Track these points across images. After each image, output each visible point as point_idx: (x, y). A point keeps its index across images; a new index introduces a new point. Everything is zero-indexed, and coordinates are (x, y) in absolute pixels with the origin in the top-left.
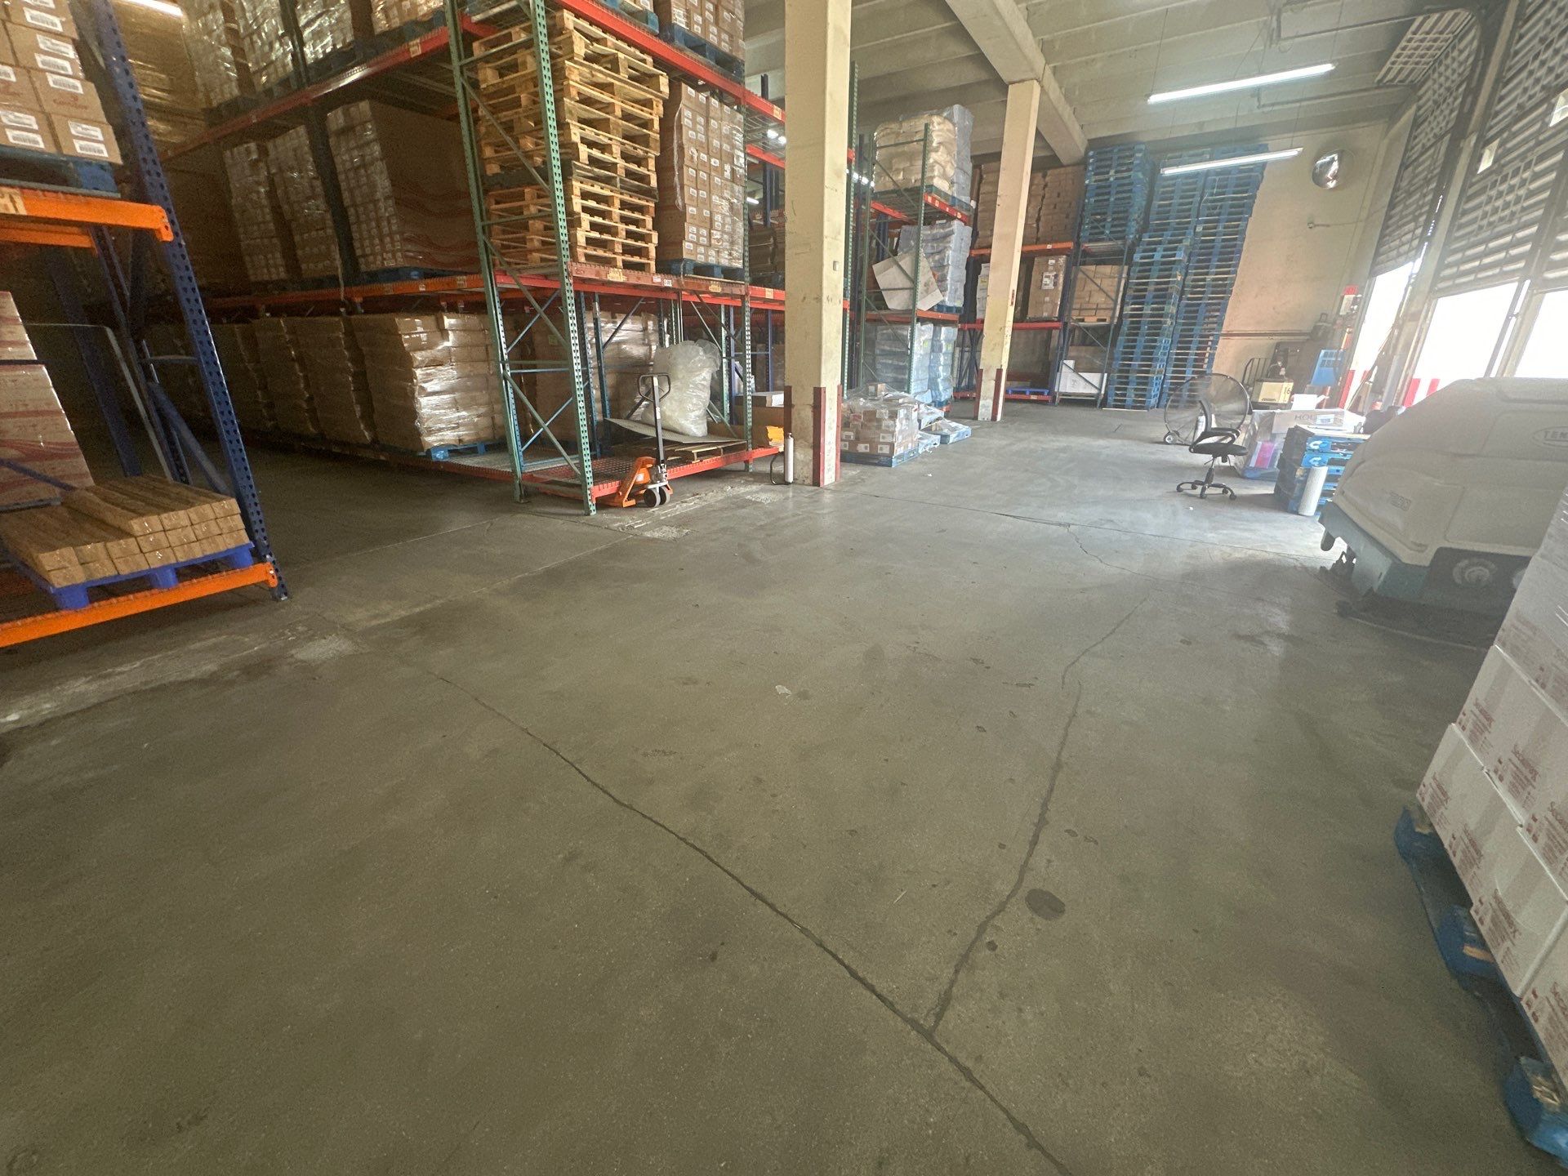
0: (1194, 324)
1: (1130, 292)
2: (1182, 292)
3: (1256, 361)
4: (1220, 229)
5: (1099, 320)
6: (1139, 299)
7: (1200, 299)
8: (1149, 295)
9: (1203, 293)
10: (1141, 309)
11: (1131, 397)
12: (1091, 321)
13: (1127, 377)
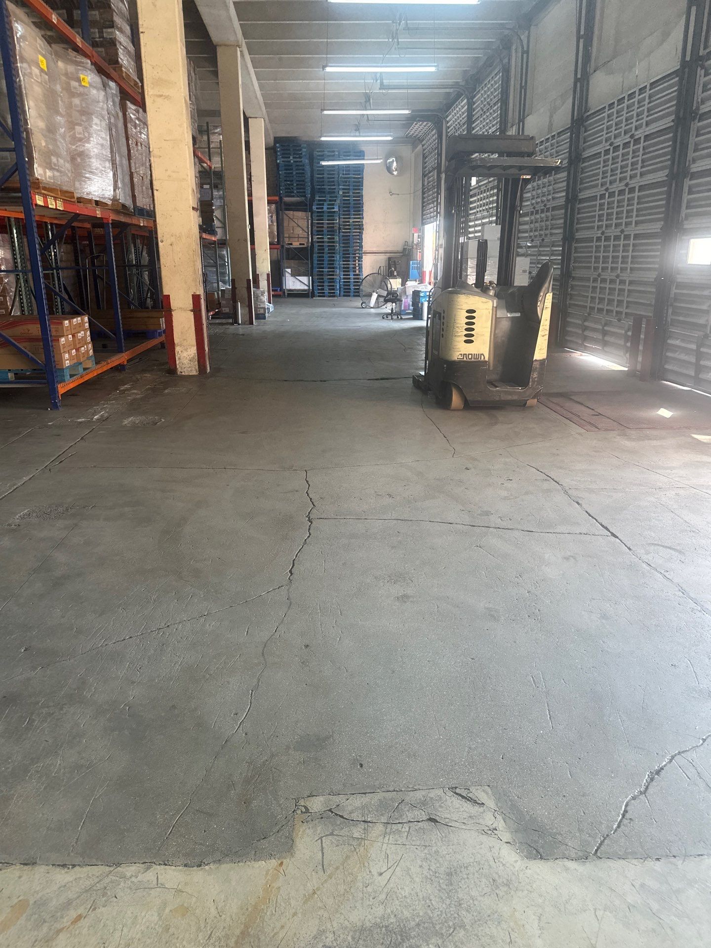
0: (349, 247)
1: (315, 228)
2: (340, 229)
3: (382, 268)
4: (351, 194)
5: (300, 244)
6: (320, 232)
7: (349, 232)
8: (325, 230)
9: (350, 229)
10: (323, 238)
11: (326, 291)
12: (296, 244)
13: (323, 279)
